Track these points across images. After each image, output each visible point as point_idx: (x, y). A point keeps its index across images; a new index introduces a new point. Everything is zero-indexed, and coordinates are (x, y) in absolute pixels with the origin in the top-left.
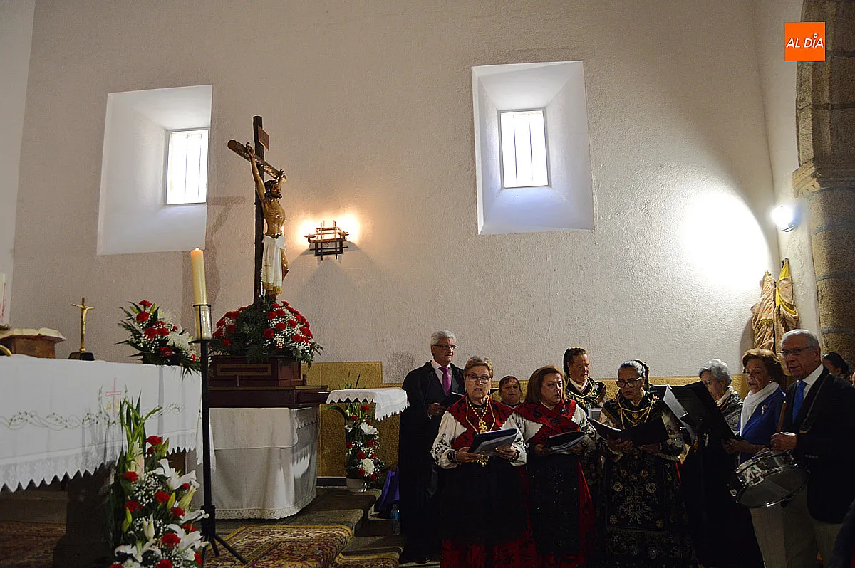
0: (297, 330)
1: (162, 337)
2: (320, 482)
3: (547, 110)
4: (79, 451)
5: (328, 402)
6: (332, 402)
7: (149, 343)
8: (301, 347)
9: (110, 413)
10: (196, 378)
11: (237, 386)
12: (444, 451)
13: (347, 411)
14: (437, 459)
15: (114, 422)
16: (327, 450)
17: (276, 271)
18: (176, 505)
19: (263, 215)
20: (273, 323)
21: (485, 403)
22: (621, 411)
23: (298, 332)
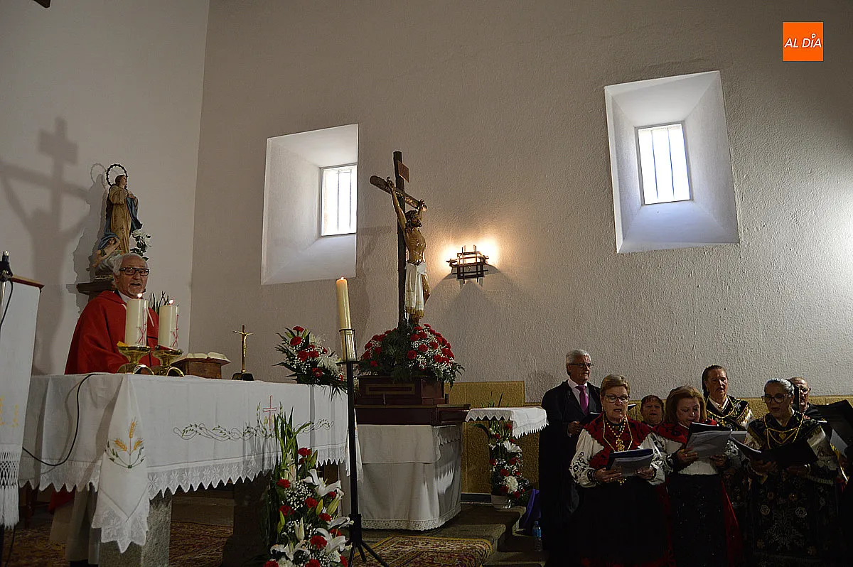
0: (438, 352)
1: (313, 359)
2: (464, 497)
3: (686, 123)
4: (241, 459)
5: (467, 420)
6: (471, 420)
7: (302, 365)
8: (443, 367)
9: (267, 426)
10: (343, 397)
11: (383, 404)
12: (584, 470)
13: (491, 429)
14: (576, 477)
15: (271, 435)
16: (473, 467)
17: (418, 296)
18: (324, 511)
19: (405, 244)
20: (415, 344)
21: (623, 422)
22: (768, 431)
23: (440, 353)
